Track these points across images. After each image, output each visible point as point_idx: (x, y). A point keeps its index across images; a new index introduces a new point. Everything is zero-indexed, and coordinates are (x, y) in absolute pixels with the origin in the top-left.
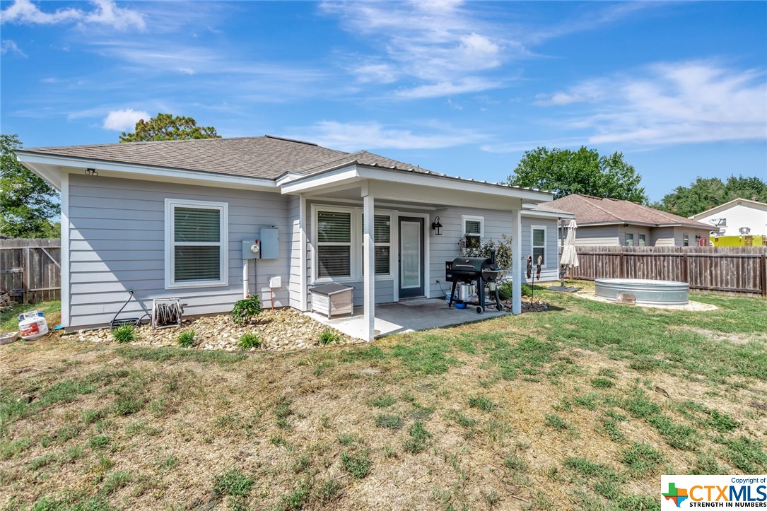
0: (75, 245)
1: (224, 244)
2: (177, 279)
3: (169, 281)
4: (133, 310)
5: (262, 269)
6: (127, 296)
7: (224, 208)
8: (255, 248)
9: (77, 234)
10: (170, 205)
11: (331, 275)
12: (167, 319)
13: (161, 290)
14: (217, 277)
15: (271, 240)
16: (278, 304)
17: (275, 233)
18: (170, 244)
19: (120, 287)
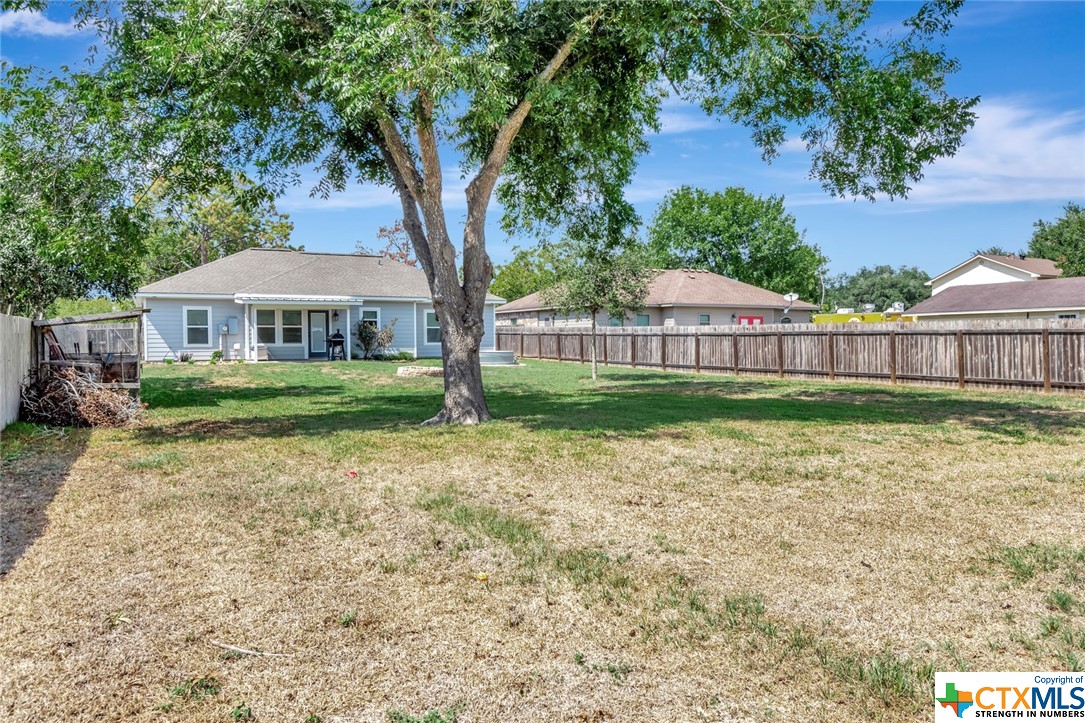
0: (150, 327)
1: (210, 327)
2: (189, 343)
3: (185, 343)
4: (171, 356)
5: (229, 339)
6: (168, 350)
7: (209, 309)
8: (225, 329)
9: (149, 323)
10: (185, 309)
11: (263, 342)
12: (184, 359)
13: (182, 348)
14: (207, 343)
15: (234, 324)
16: (238, 358)
17: (236, 320)
18: (185, 327)
19: (166, 345)
